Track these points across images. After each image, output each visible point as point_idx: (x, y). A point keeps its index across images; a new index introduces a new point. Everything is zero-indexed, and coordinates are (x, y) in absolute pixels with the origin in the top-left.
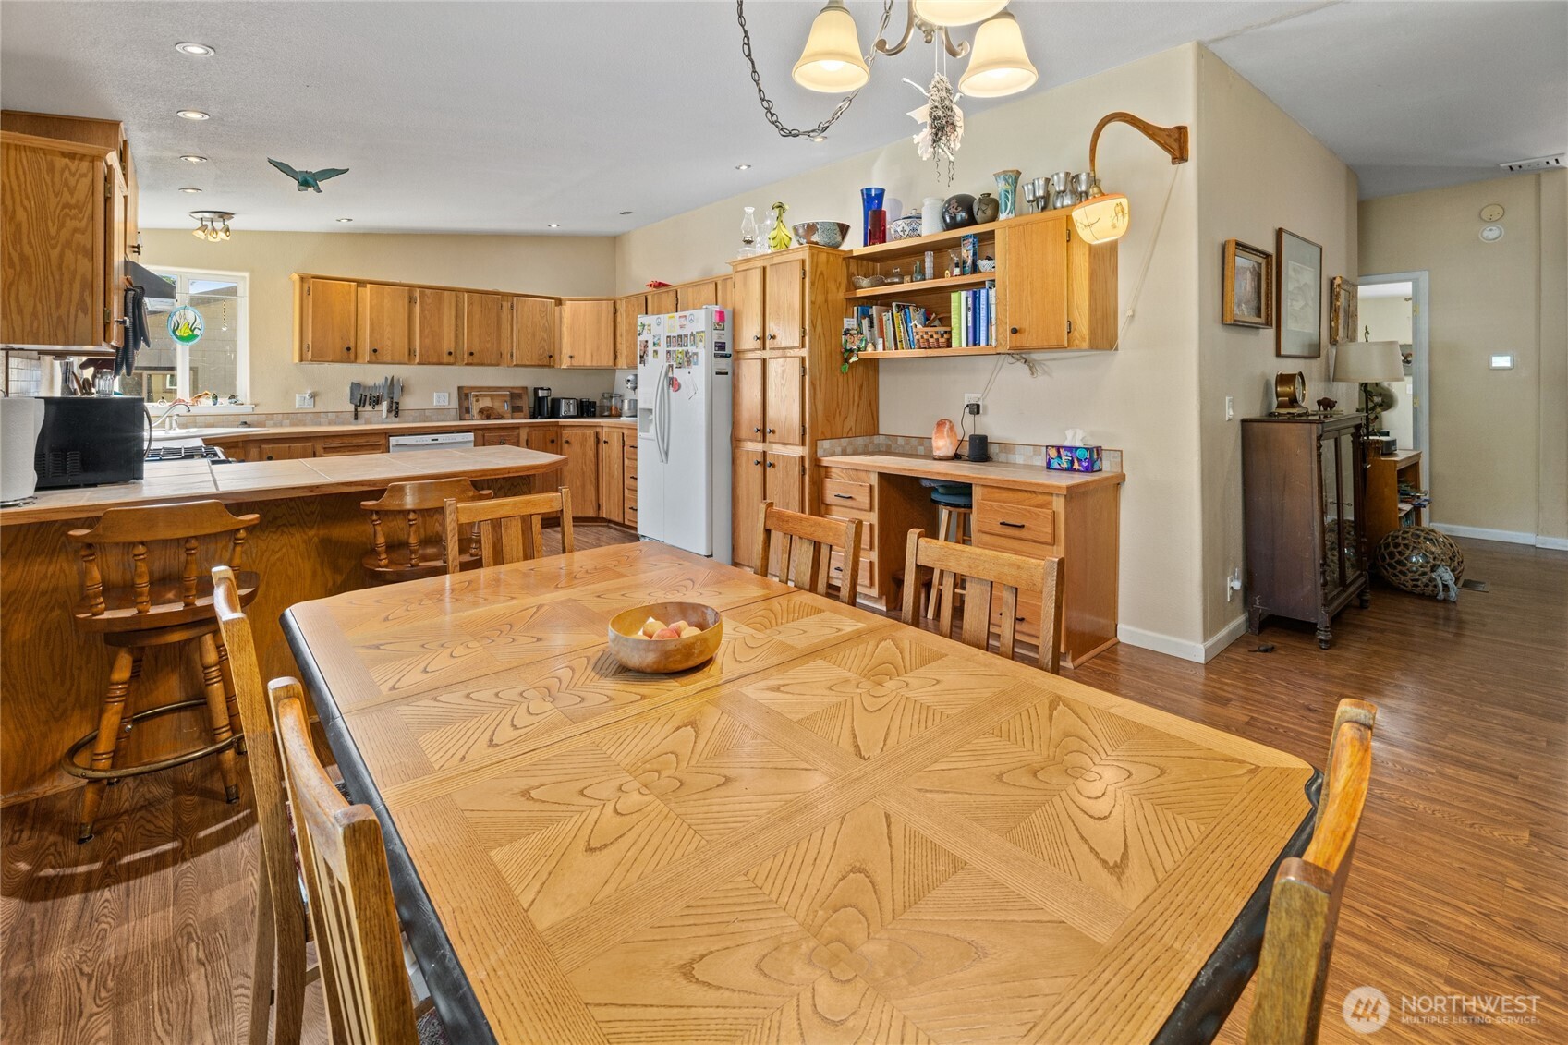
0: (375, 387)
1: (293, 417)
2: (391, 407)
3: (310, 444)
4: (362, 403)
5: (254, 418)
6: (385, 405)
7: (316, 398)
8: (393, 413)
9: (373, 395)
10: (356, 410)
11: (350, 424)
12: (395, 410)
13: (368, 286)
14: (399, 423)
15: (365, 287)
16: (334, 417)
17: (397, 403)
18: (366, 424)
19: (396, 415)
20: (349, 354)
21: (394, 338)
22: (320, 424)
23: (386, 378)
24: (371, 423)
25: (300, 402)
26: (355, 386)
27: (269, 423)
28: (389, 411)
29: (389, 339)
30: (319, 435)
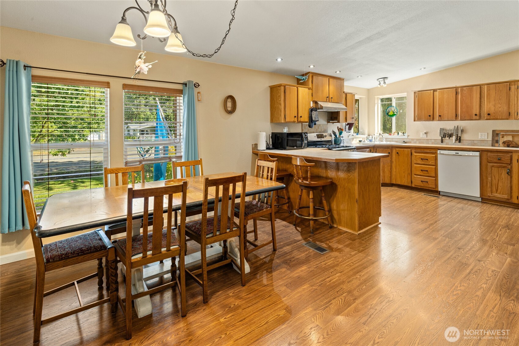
0: (450, 130)
1: (420, 140)
2: (457, 138)
3: (410, 150)
4: (444, 136)
5: (408, 140)
6: (454, 138)
7: (428, 134)
8: (458, 141)
9: (449, 133)
10: (442, 139)
11: (440, 144)
12: (459, 140)
13: (438, 90)
14: (461, 145)
15: (437, 91)
16: (434, 141)
17: (460, 137)
18: (446, 145)
19: (460, 142)
20: (431, 118)
21: (449, 110)
22: (428, 144)
23: (455, 127)
24: (448, 145)
25: (422, 136)
26: (442, 130)
27: (412, 142)
28: (456, 140)
29: (446, 111)
30: (428, 147)
